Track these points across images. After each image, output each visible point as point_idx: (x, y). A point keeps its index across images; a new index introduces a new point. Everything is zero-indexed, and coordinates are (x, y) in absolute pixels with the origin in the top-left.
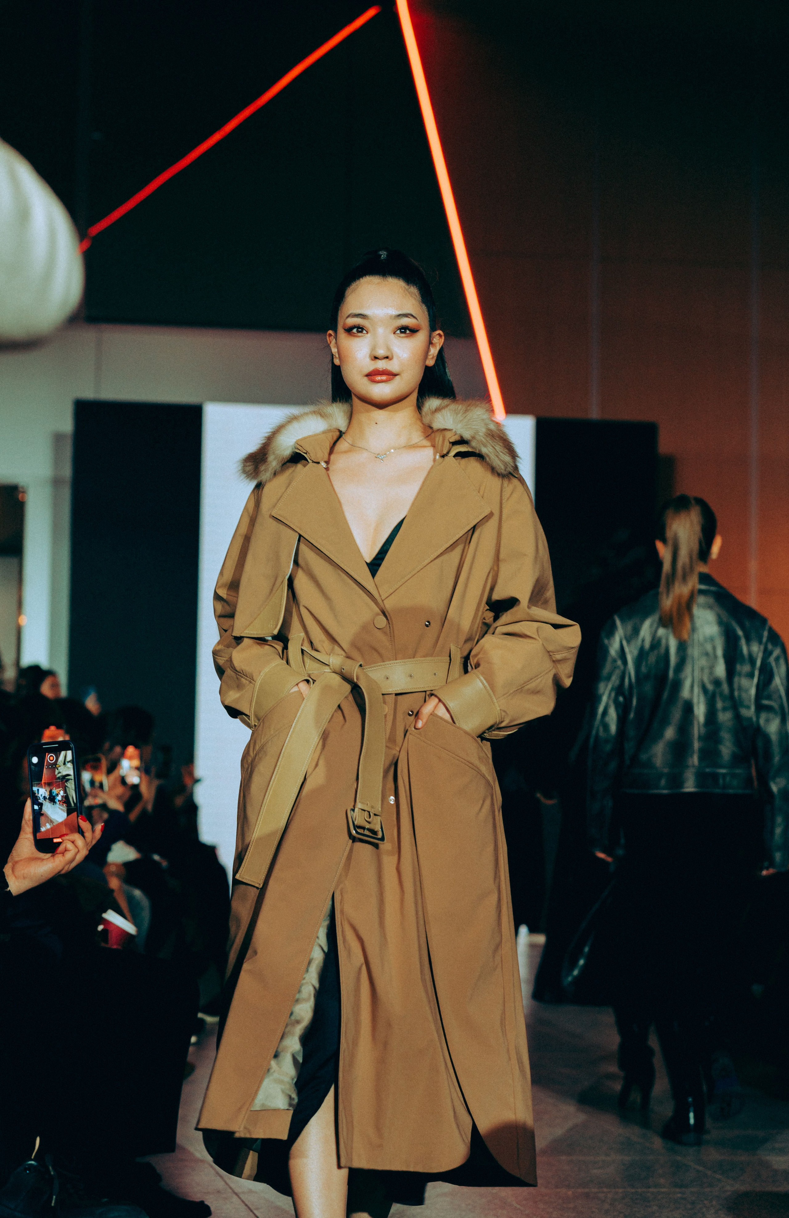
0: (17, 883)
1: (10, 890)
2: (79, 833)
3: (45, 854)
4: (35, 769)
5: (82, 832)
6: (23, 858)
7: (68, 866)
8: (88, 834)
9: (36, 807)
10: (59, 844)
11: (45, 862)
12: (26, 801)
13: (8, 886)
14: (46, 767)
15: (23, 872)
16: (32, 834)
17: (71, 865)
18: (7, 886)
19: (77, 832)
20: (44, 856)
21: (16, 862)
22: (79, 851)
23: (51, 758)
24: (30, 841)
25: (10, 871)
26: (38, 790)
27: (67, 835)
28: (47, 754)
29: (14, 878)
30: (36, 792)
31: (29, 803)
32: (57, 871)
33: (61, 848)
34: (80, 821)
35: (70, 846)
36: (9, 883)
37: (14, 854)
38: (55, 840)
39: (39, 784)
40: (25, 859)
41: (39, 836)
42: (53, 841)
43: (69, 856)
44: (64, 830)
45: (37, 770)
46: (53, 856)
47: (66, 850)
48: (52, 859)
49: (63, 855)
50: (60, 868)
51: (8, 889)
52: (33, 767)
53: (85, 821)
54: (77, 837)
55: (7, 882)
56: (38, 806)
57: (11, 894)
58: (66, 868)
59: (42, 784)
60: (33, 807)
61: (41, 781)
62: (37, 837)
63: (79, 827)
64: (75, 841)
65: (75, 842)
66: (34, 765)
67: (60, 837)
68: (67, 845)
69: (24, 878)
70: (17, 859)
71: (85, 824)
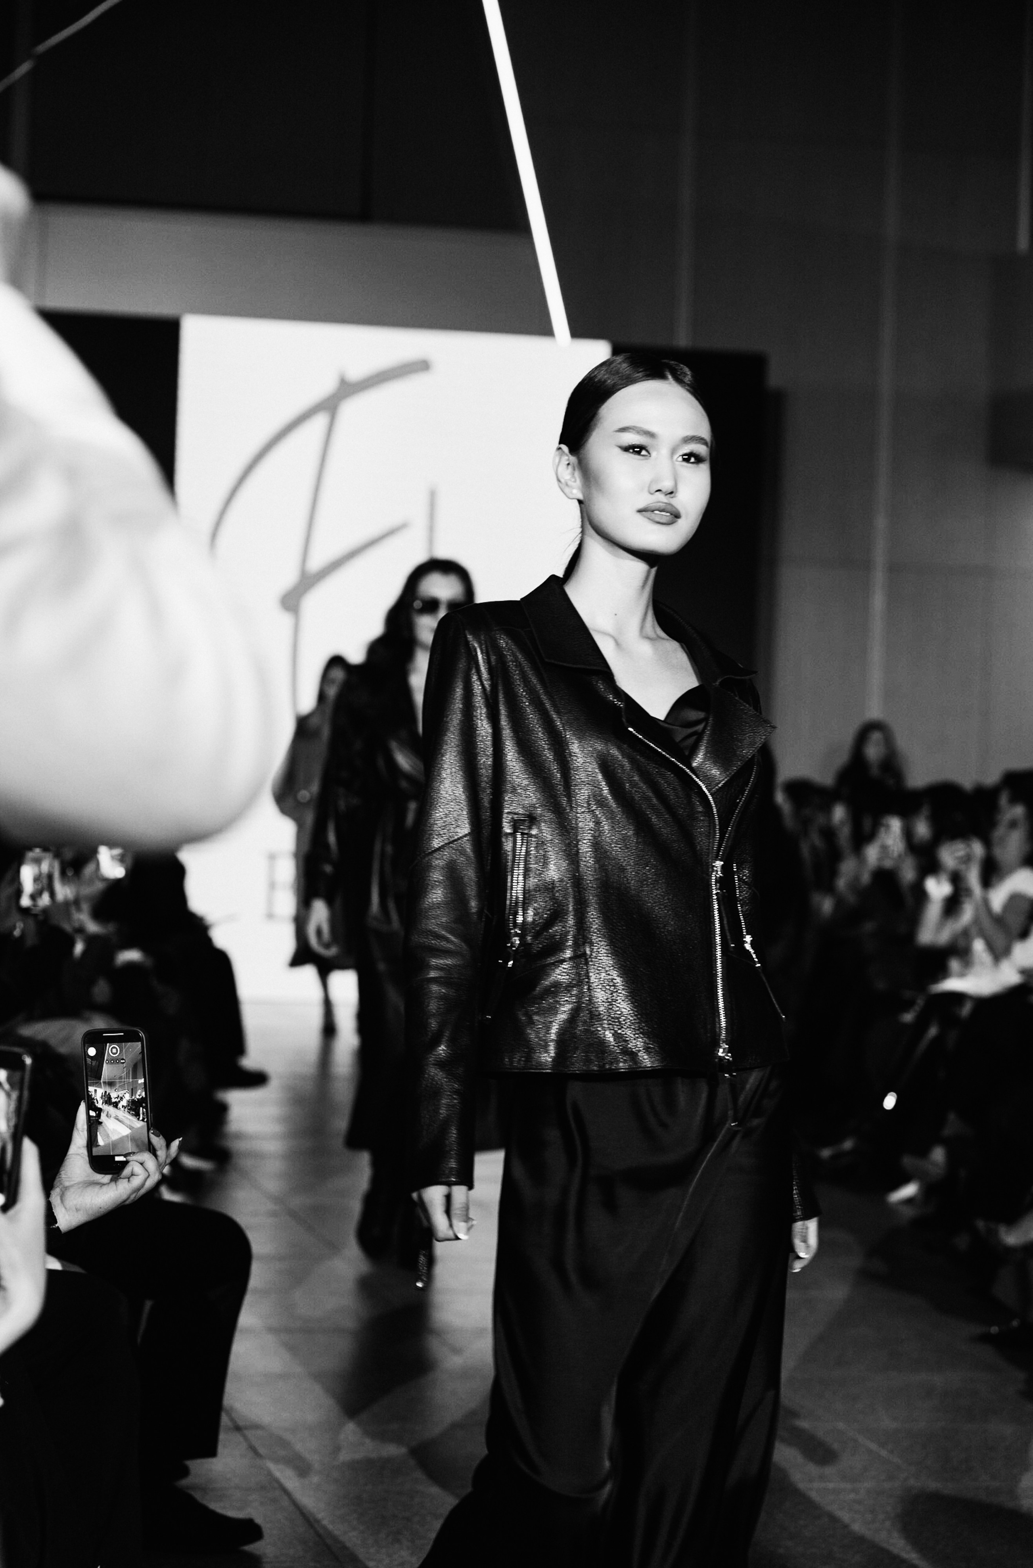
0: (67, 1217)
1: (58, 1227)
2: (150, 1151)
3: (103, 1176)
4: (92, 1063)
5: (152, 1150)
6: (75, 1182)
7: (136, 1193)
8: (161, 1153)
9: (92, 1113)
11: (105, 1188)
12: (80, 1104)
13: (56, 1222)
14: (107, 1062)
15: (75, 1202)
16: (86, 1148)
17: (139, 1193)
18: (55, 1220)
19: (146, 1150)
20: (103, 1178)
21: (66, 1188)
22: (149, 1175)
23: (114, 1050)
24: (83, 1158)
25: (59, 1198)
26: (96, 1091)
27: (134, 1153)
28: (108, 1044)
29: (63, 1210)
30: (93, 1094)
31: (82, 1108)
32: (120, 1200)
33: (127, 1171)
34: (152, 1136)
35: (138, 1169)
36: (57, 1217)
37: (63, 1176)
38: (117, 1159)
39: (97, 1083)
40: (79, 1183)
41: (96, 1151)
42: (114, 1158)
43: (136, 1182)
45: (94, 1063)
46: (114, 1180)
47: (132, 1173)
48: (113, 1186)
49: (129, 1181)
50: (124, 1197)
52: (89, 1060)
53: (158, 1136)
54: (147, 1157)
55: (55, 1216)
56: (96, 1113)
57: (60, 1231)
58: (132, 1197)
59: (101, 1083)
60: (88, 1114)
61: (100, 1080)
62: (93, 1152)
63: (150, 1142)
64: (144, 1162)
65: (144, 1164)
66: (91, 1058)
67: (125, 1156)
68: (134, 1167)
69: (77, 1210)
70: (67, 1184)
71: (158, 1141)
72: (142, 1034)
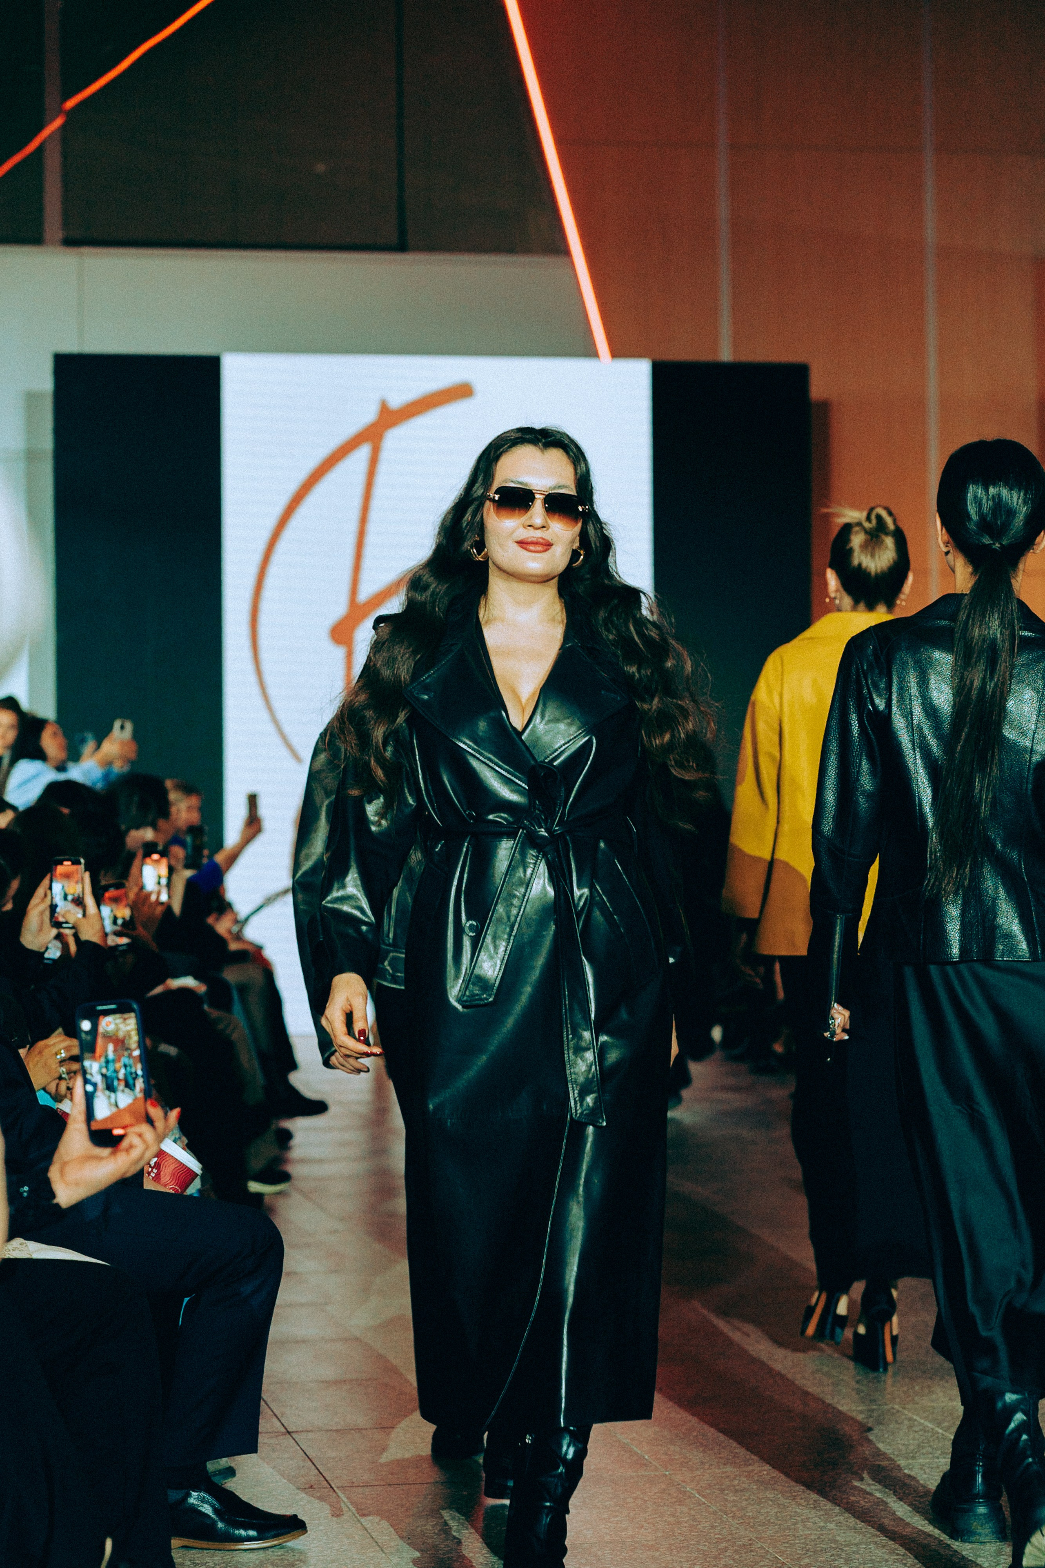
0: (67, 1192)
1: (57, 1202)
2: (148, 1122)
3: (102, 1149)
4: (86, 1037)
5: (150, 1121)
6: (74, 1156)
7: (135, 1167)
8: (160, 1124)
10: (121, 1138)
11: (104, 1163)
12: (76, 1080)
13: (55, 1196)
14: (102, 1035)
15: (75, 1177)
16: (84, 1124)
17: (138, 1165)
18: (53, 1195)
19: (144, 1121)
20: (104, 1152)
21: (65, 1164)
22: (147, 1147)
23: (108, 1023)
24: (82, 1132)
25: (58, 1173)
26: (91, 1066)
27: (131, 1125)
28: (102, 1017)
29: (63, 1184)
31: (79, 1083)
32: (119, 1174)
33: (125, 1144)
34: (149, 1107)
35: (136, 1141)
36: (56, 1192)
37: (63, 1152)
38: (115, 1132)
39: (93, 1058)
40: (78, 1157)
41: (94, 1127)
43: (135, 1154)
44: (127, 1120)
45: (89, 1039)
46: (113, 1153)
47: (131, 1147)
48: (112, 1159)
49: (128, 1153)
50: (123, 1170)
51: (55, 1201)
52: (83, 1034)
53: (156, 1107)
54: (145, 1128)
55: (54, 1191)
57: (60, 1206)
58: (131, 1170)
60: (84, 1088)
61: (96, 1055)
63: (147, 1113)
64: (142, 1134)
65: (143, 1136)
66: (87, 1033)
67: (124, 1128)
68: (132, 1139)
69: (77, 1184)
70: (66, 1159)
71: (156, 1112)
72: (135, 1006)
